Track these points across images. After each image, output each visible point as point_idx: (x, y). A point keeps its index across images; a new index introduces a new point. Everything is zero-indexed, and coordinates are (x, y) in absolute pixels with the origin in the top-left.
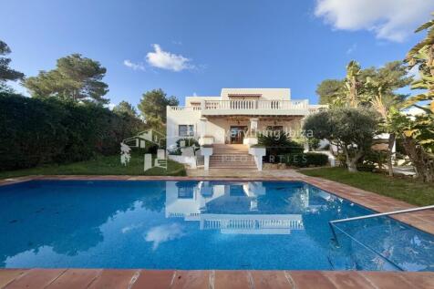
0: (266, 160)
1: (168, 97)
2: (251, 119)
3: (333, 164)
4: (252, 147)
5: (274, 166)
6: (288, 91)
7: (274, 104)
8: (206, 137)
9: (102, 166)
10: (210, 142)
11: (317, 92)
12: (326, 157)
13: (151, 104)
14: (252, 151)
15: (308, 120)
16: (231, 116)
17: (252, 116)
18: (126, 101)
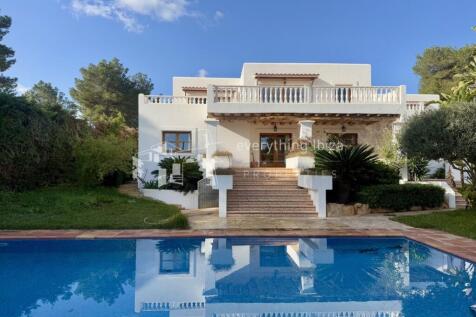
0: (332, 197)
1: (131, 75)
2: (301, 122)
3: (453, 205)
4: (304, 173)
5: (347, 208)
6: (366, 69)
7: (343, 93)
8: (219, 154)
9: (13, 211)
10: (225, 163)
11: (414, 69)
12: (441, 192)
13: (98, 88)
14: (305, 181)
15: (411, 125)
16: (263, 115)
17: (302, 115)
18: (46, 81)
